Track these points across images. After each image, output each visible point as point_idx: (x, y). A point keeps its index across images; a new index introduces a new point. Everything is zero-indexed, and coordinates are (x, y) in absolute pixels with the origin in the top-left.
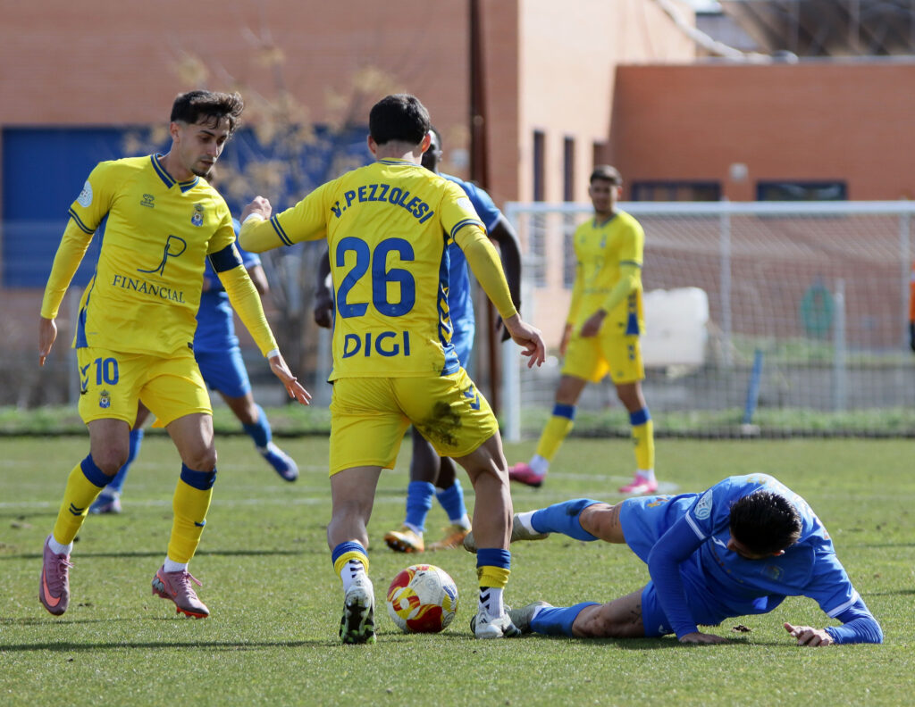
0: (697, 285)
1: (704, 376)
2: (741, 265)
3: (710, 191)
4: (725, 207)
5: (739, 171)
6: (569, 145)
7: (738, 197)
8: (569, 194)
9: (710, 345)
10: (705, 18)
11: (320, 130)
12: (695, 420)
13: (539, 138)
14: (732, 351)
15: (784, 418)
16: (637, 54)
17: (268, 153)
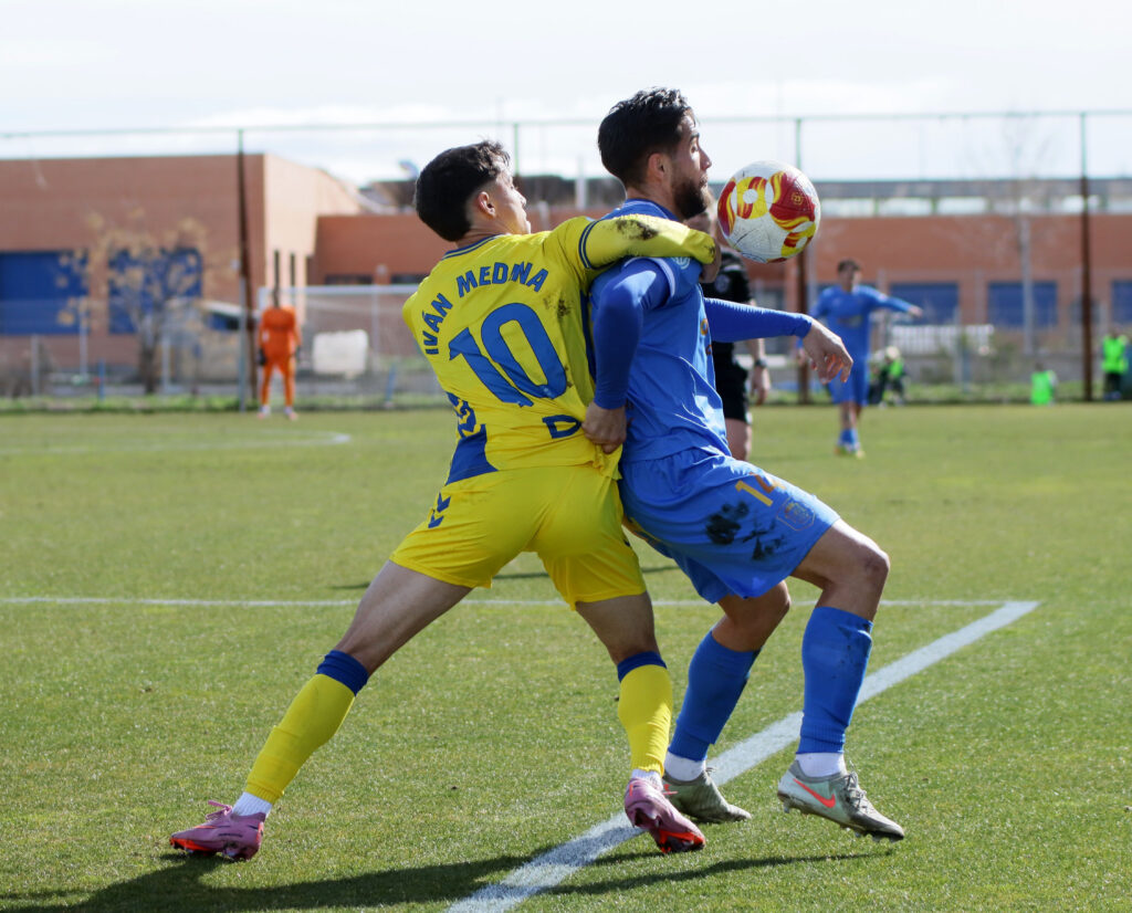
0: (362, 328)
1: (366, 378)
2: (383, 319)
3: (367, 280)
4: (376, 289)
5: (382, 270)
6: (293, 259)
7: (382, 282)
8: (293, 282)
9: (369, 362)
10: (365, 191)
11: (163, 251)
12: (360, 400)
13: (277, 255)
14: (380, 364)
15: (406, 399)
16: (328, 209)
17: (135, 263)
